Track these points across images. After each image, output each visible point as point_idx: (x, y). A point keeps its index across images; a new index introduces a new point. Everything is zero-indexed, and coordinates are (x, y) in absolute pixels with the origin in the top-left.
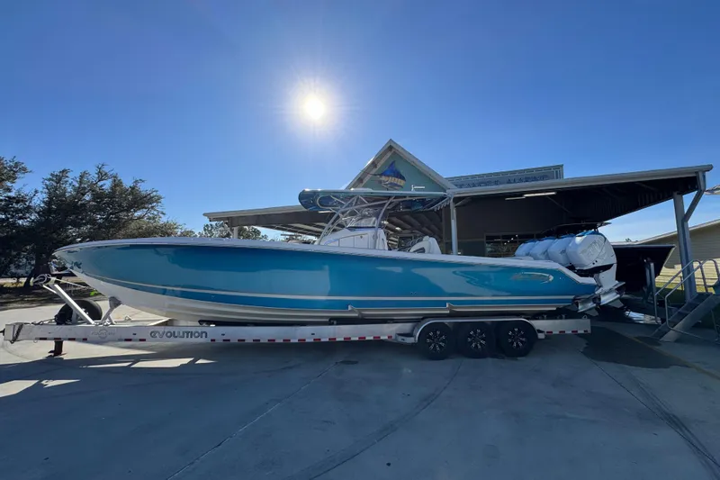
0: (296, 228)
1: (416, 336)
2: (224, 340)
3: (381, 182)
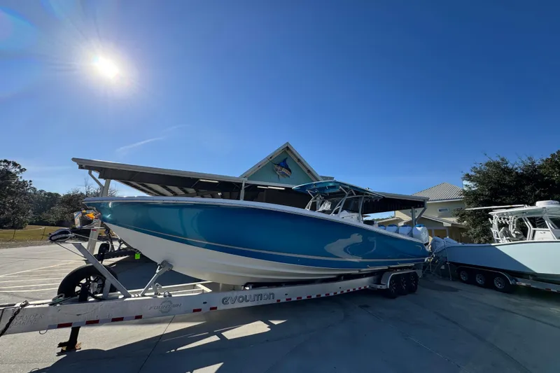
0: (151, 189)
1: (386, 284)
2: (287, 300)
3: (277, 170)
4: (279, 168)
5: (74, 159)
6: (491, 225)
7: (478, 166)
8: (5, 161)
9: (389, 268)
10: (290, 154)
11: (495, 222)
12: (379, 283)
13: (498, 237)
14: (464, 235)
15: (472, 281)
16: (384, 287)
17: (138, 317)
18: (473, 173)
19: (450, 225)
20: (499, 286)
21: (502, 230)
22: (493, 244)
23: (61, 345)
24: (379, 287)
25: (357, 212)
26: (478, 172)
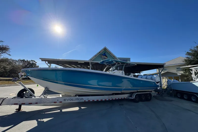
1: (134, 97)
2: (88, 101)
3: (102, 57)
4: (103, 56)
5: (40, 58)
6: (192, 74)
7: (193, 49)
8: (32, 60)
9: (137, 91)
10: (107, 51)
11: (193, 72)
12: (131, 97)
13: (195, 79)
14: (185, 78)
15: (182, 98)
16: (132, 98)
17: (37, 103)
18: (190, 52)
19: (181, 74)
20: (194, 100)
21: (196, 76)
22: (191, 82)
23: (16, 109)
24: (130, 98)
25: (122, 70)
26: (192, 51)
